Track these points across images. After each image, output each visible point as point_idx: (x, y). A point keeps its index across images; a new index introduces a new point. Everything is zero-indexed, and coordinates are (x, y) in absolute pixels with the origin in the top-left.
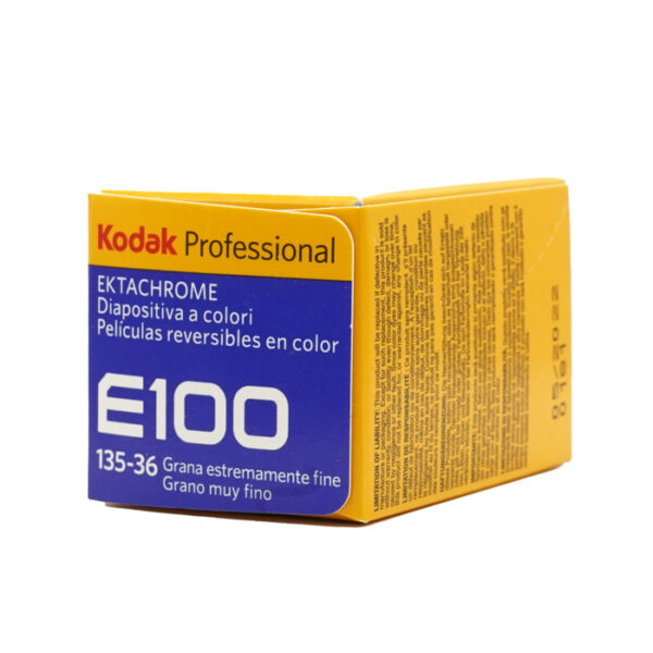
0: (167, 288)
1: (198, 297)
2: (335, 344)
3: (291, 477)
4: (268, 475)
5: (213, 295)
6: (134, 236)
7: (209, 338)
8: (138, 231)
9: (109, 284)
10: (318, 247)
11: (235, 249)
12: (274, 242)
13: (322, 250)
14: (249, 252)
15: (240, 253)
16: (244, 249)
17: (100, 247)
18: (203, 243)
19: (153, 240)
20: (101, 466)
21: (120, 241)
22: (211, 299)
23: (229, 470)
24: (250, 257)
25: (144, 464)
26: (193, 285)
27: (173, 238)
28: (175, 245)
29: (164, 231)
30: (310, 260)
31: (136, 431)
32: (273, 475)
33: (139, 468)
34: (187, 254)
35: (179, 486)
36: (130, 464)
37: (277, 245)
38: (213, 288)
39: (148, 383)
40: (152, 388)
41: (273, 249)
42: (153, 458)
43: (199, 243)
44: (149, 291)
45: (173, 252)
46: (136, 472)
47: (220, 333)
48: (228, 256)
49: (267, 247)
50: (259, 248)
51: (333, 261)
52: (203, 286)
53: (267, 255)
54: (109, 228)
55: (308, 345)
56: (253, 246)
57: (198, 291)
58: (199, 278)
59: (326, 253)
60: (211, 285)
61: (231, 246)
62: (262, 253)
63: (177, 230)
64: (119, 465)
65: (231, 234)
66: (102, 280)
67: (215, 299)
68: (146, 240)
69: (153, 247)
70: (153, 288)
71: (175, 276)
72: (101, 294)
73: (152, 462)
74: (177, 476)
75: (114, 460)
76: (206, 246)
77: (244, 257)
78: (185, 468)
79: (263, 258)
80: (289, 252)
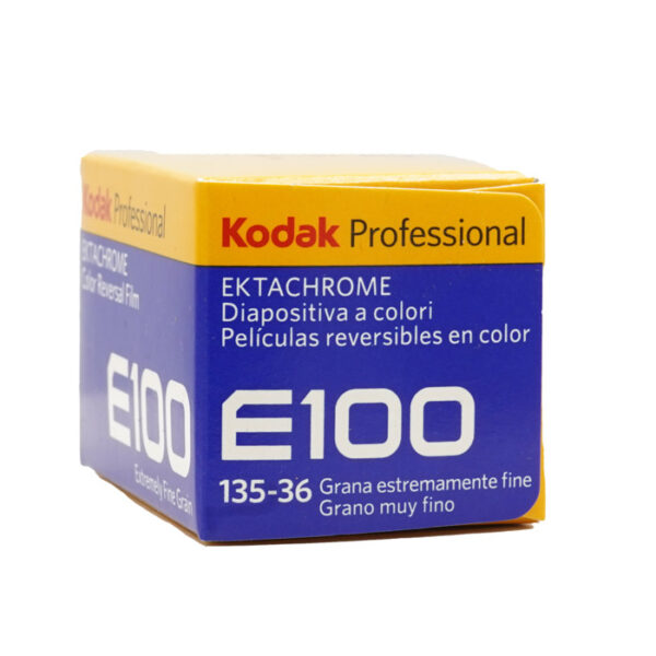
0: (328, 286)
1: (367, 293)
2: (525, 332)
3: (477, 482)
4: (451, 484)
5: (386, 290)
6: (278, 229)
7: (381, 339)
8: (285, 223)
9: (240, 287)
10: (507, 228)
11: (412, 236)
12: (458, 225)
13: (511, 231)
14: (428, 239)
15: (417, 240)
16: (423, 235)
17: (226, 243)
18: (372, 232)
19: (307, 231)
20: (226, 500)
21: (258, 236)
22: (383, 294)
23: (405, 484)
24: (430, 244)
25: (293, 490)
26: (360, 280)
27: (334, 228)
28: (336, 236)
29: (322, 221)
30: (499, 243)
31: (283, 453)
32: (457, 483)
33: (286, 496)
34: (353, 245)
35: (340, 510)
36: (274, 493)
37: (462, 229)
38: (386, 282)
39: (298, 396)
40: (304, 402)
41: (456, 234)
42: (306, 481)
43: (368, 232)
44: (301, 291)
45: (334, 244)
46: (281, 500)
47: (393, 331)
48: (403, 244)
49: (449, 232)
50: (440, 234)
51: (523, 242)
52: (374, 280)
53: (450, 241)
54: (240, 221)
55: (496, 336)
56: (433, 232)
57: (367, 288)
58: (367, 272)
59: (515, 234)
60: (383, 278)
61: (408, 233)
62: (445, 239)
63: (339, 219)
64: (257, 495)
65: (407, 219)
66: (228, 283)
67: (388, 294)
68: (297, 232)
69: (306, 240)
70: (306, 286)
71: (335, 271)
72: (228, 299)
73: (303, 486)
74: (338, 498)
75: (248, 490)
76: (377, 236)
77: (423, 244)
78: (348, 488)
79: (445, 244)
80: (475, 236)
